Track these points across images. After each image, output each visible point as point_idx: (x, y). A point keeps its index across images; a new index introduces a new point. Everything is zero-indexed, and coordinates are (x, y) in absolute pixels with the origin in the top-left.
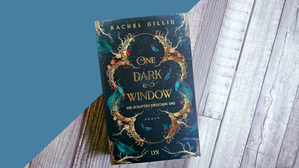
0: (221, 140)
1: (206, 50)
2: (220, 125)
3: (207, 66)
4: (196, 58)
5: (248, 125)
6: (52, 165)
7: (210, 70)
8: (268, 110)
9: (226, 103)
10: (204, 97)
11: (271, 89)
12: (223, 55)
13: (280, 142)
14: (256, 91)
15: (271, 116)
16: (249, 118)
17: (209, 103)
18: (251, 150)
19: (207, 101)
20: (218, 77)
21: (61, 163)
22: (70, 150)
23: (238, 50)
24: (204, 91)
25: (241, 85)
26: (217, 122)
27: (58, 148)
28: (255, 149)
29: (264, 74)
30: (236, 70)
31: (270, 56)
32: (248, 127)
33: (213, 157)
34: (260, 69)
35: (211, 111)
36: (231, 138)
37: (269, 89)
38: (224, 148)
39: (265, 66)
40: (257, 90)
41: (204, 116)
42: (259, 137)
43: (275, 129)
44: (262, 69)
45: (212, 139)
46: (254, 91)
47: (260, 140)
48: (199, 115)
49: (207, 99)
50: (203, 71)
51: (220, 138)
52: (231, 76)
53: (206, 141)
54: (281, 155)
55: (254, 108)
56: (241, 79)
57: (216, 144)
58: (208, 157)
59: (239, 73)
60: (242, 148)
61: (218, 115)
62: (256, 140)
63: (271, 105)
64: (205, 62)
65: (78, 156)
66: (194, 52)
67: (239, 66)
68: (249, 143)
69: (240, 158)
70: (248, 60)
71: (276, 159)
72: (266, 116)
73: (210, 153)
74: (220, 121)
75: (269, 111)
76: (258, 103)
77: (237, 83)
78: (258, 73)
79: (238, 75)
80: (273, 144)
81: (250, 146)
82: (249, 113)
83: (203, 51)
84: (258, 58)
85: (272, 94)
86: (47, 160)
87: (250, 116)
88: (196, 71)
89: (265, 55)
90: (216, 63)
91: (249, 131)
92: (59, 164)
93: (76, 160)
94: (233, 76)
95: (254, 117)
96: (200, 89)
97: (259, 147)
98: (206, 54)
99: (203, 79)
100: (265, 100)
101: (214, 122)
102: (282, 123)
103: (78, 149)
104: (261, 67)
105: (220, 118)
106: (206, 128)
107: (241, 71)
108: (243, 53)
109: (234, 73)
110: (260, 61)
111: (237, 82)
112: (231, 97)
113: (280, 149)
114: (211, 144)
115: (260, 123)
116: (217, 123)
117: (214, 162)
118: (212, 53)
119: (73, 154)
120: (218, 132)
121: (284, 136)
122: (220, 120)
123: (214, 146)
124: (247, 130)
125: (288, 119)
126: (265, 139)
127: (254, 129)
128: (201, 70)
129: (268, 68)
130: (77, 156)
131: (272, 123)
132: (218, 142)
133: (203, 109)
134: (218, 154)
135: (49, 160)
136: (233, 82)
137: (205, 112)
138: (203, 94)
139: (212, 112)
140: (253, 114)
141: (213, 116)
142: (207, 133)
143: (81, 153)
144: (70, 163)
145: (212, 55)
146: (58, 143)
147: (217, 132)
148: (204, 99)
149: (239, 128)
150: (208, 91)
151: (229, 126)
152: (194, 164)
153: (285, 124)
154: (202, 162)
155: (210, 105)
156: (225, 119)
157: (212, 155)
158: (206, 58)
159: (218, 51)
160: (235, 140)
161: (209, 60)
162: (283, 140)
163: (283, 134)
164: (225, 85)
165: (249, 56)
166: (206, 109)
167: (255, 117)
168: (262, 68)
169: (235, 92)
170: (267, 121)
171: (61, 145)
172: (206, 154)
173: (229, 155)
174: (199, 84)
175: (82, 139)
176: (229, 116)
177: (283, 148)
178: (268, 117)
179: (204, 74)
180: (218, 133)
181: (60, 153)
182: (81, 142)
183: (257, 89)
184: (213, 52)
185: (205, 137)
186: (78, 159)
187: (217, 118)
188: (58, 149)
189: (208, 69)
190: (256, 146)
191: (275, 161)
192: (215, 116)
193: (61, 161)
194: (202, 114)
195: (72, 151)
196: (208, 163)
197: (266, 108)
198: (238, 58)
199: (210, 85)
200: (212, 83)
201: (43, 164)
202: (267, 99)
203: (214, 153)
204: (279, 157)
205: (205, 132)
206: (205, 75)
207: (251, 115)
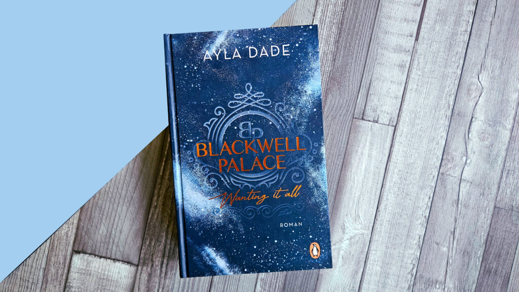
0: (396, 161)
1: (364, 9)
2: (392, 135)
3: (367, 35)
4: (347, 22)
5: (442, 134)
6: (118, 208)
7: (372, 41)
8: (475, 106)
9: (401, 96)
10: (364, 88)
11: (480, 69)
12: (393, 14)
13: (499, 162)
14: (453, 74)
15: (480, 116)
16: (442, 122)
17: (372, 97)
18: (449, 176)
19: (369, 95)
20: (386, 52)
21: (131, 204)
22: (146, 183)
23: (418, 5)
24: (364, 77)
25: (427, 66)
26: (388, 129)
27: (125, 179)
28: (455, 175)
29: (466, 44)
30: (417, 39)
31: (475, 12)
32: (442, 137)
33: (383, 190)
34: (459, 36)
35: (376, 111)
36: (413, 157)
37: (476, 71)
38: (401, 173)
39: (466, 31)
40: (455, 73)
41: (364, 120)
42: (461, 153)
43: (490, 140)
44: (462, 37)
45: (380, 160)
46: (450, 74)
47: (464, 158)
48: (355, 118)
49: (368, 92)
50: (359, 43)
51: (394, 157)
52: (409, 50)
53: (370, 163)
54: (503, 185)
55: (452, 103)
56: (425, 56)
57: (388, 167)
58: (374, 190)
59: (421, 45)
60: (433, 173)
61: (389, 118)
62: (458, 158)
63: (481, 97)
64: (363, 28)
65: (159, 192)
66: (344, 12)
67: (422, 34)
68: (445, 164)
69: (431, 191)
70: (436, 22)
71: (494, 191)
72: (472, 118)
73: (377, 183)
74: (393, 128)
75: (477, 107)
76: (458, 95)
77: (419, 63)
78: (455, 44)
79: (422, 47)
80: (487, 166)
81: (446, 169)
82: (442, 112)
83: (358, 10)
84: (453, 18)
85: (482, 79)
86: (109, 199)
87: (445, 118)
88: (348, 45)
89: (465, 13)
90: (382, 29)
91: (444, 143)
92: (128, 205)
93: (155, 198)
94: (411, 51)
95: (451, 120)
96: (357, 74)
97: (463, 171)
98: (364, 15)
99: (361, 57)
100: (469, 90)
101: (382, 130)
102: (501, 129)
103: (159, 180)
104: (459, 32)
105: (393, 122)
106: (368, 140)
107: (426, 42)
108: (427, 10)
109: (413, 45)
110: (457, 23)
111: (420, 60)
112: (409, 87)
113: (500, 173)
114: (379, 167)
115: (463, 129)
116: (388, 132)
117: (385, 198)
118: (373, 13)
119: (150, 189)
120: (390, 146)
121: (507, 149)
122: (392, 126)
123: (384, 171)
124: (440, 141)
125: (512, 121)
126: (473, 158)
127: (453, 139)
128: (357, 42)
129: (473, 35)
130: (156, 191)
131: (484, 128)
132: (391, 164)
133: (363, 108)
134: (392, 185)
135: (112, 199)
136: (412, 60)
137: (366, 113)
138: (361, 83)
139: (378, 112)
140: (449, 113)
141: (381, 121)
142: (370, 149)
143: (162, 186)
144: (147, 203)
145: (374, 16)
146: (126, 170)
147: (388, 147)
148: (363, 91)
149: (427, 138)
150: (370, 77)
151: (409, 136)
152: (352, 202)
153: (507, 130)
154: (365, 198)
155: (374, 101)
156: (401, 123)
157: (381, 187)
158: (364, 22)
159: (384, 10)
160: (420, 160)
161: (369, 25)
162: (506, 158)
163: (505, 147)
164: (399, 66)
165: (438, 14)
166: (367, 108)
167: (452, 118)
168: (461, 34)
169: (417, 78)
170: (476, 126)
171: (130, 174)
172: (370, 185)
173: (411, 187)
174: (355, 67)
175: (163, 163)
176: (408, 118)
177: (506, 172)
178: (476, 118)
179: (363, 49)
180: (389, 149)
181: (129, 186)
182: (162, 168)
183: (455, 70)
184: (375, 11)
185: (368, 156)
186: (158, 197)
187: (388, 123)
188: (126, 181)
189: (369, 40)
190: (457, 168)
191: (493, 195)
192: (384, 119)
193: (131, 201)
194: (361, 118)
195: (149, 184)
196: (375, 200)
197: (472, 104)
198: (418, 19)
199: (372, 68)
200: (376, 63)
201: (103, 207)
202: (474, 87)
203: (384, 183)
204: (499, 187)
205: (367, 148)
206: (364, 51)
207: (447, 115)
